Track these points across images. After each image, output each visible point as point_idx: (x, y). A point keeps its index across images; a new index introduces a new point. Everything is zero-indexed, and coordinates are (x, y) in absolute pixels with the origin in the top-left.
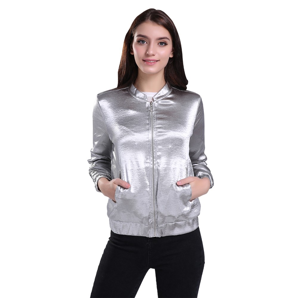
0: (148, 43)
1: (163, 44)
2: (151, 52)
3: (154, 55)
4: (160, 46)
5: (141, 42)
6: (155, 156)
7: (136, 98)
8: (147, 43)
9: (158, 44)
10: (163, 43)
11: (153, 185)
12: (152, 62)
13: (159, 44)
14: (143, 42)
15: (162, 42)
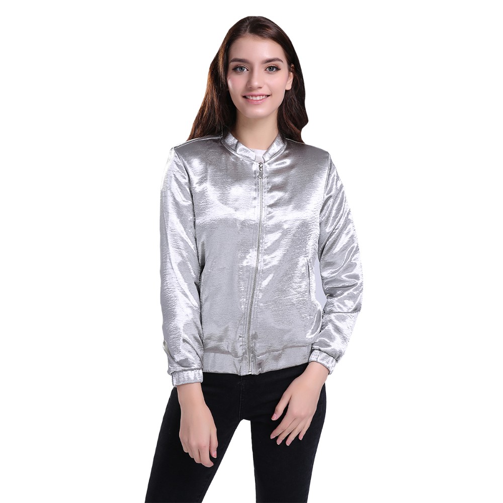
0: (250, 70)
1: (273, 69)
2: (256, 83)
3: (260, 88)
4: (268, 73)
5: (238, 69)
6: (262, 250)
7: (236, 155)
8: (248, 70)
9: (266, 70)
10: (273, 67)
11: (251, 294)
12: (258, 98)
13: (268, 69)
14: (242, 69)
15: (271, 67)
